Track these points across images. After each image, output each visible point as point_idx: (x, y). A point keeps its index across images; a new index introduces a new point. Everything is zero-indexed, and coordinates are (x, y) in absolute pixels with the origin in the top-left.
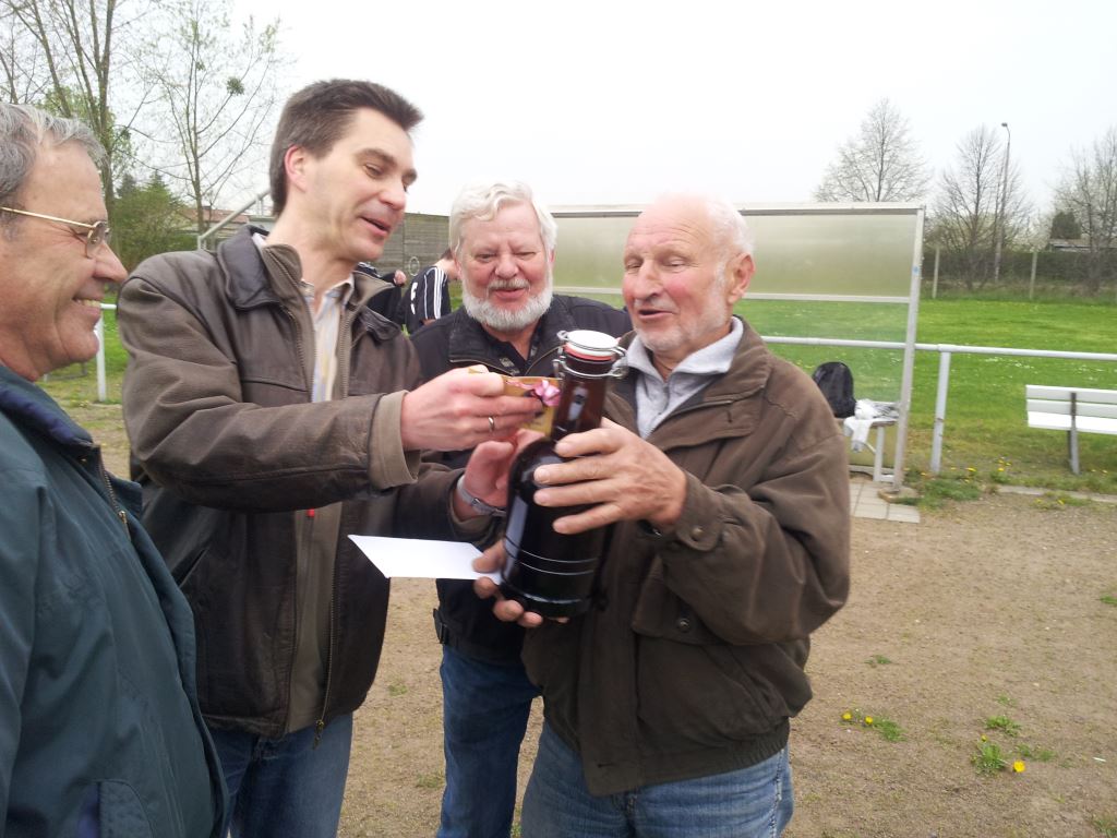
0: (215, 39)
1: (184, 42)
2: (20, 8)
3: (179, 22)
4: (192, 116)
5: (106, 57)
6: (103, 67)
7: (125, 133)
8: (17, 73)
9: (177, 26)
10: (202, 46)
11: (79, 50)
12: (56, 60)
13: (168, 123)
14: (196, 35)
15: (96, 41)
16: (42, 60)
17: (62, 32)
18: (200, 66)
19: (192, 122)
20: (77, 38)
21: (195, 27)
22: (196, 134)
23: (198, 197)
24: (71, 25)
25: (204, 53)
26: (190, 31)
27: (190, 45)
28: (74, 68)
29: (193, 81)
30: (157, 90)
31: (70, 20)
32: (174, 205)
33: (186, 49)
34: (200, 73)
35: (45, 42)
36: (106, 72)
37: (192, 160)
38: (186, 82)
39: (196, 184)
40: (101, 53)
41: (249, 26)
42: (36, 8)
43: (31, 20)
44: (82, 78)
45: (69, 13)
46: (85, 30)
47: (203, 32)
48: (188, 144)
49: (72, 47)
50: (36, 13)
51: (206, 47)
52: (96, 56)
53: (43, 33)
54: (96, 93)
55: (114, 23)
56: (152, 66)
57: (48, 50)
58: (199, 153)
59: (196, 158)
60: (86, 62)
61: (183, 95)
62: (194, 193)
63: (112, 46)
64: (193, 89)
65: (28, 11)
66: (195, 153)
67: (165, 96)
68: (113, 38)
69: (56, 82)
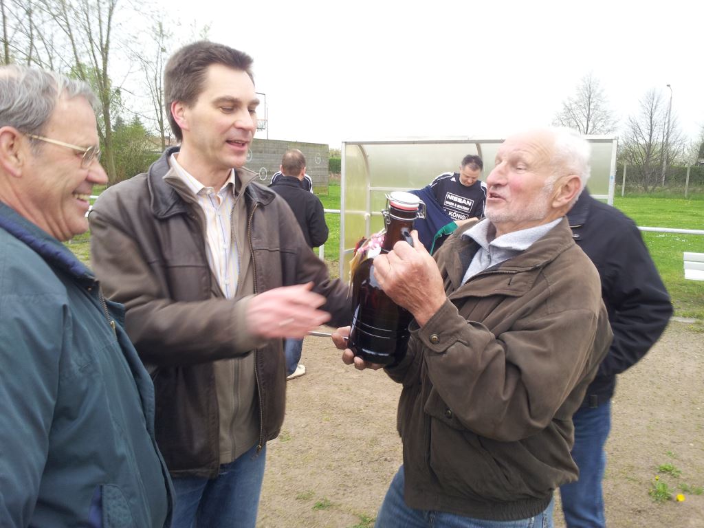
0: (172, 33)
1: (154, 35)
2: (57, 16)
4: (159, 81)
5: (107, 45)
6: (105, 51)
7: (118, 92)
8: (54, 55)
9: (150, 25)
10: (165, 38)
11: (91, 40)
12: (77, 47)
13: (144, 84)
14: (161, 31)
15: (101, 36)
16: (70, 47)
17: (82, 30)
18: (163, 50)
19: (159, 84)
20: (90, 33)
21: (161, 26)
23: (162, 131)
24: (87, 26)
26: (158, 29)
27: (158, 37)
28: (88, 52)
29: (159, 60)
31: (87, 22)
32: (147, 136)
33: (155, 39)
34: (163, 54)
35: (71, 36)
36: (107, 53)
37: (158, 108)
38: (155, 60)
39: (161, 123)
40: (104, 42)
41: (193, 25)
42: (67, 16)
43: (63, 23)
44: (92, 57)
45: (86, 19)
46: (95, 28)
47: (165, 29)
48: (156, 98)
49: (87, 39)
50: (66, 19)
51: (168, 37)
52: (101, 44)
53: (70, 30)
54: (101, 67)
55: (112, 24)
56: (135, 50)
57: (72, 40)
59: (161, 107)
60: (95, 48)
61: (154, 68)
62: (159, 129)
63: (111, 38)
64: (159, 64)
65: (62, 18)
66: (160, 104)
67: (142, 68)
68: (111, 33)
69: (77, 60)
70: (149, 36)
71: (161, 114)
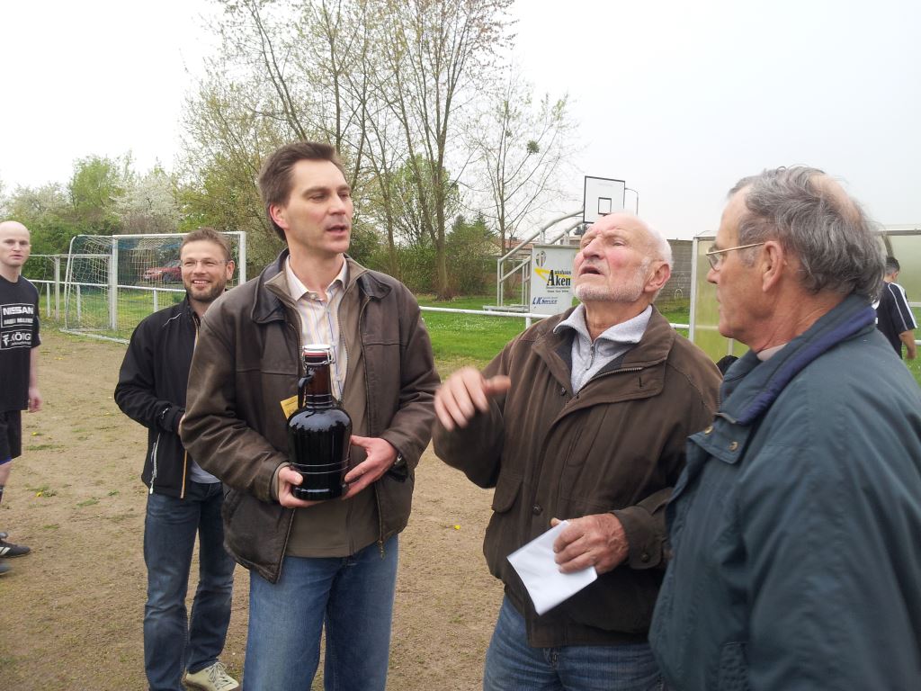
0: (520, 113)
1: (498, 117)
2: (392, 103)
3: (496, 102)
4: (501, 171)
5: (444, 132)
6: (441, 141)
7: (454, 185)
8: (386, 147)
9: (494, 106)
10: (511, 119)
11: (427, 128)
12: (412, 136)
13: (485, 176)
14: (507, 111)
15: (438, 120)
16: (404, 137)
17: (418, 116)
18: (508, 134)
19: (501, 175)
20: (426, 119)
21: (507, 106)
22: (503, 184)
23: (503, 231)
24: (423, 111)
25: (512, 125)
26: (503, 109)
27: (502, 119)
28: (423, 141)
29: (503, 145)
30: (477, 153)
31: (423, 108)
32: (488, 235)
33: (500, 122)
34: (508, 139)
35: (406, 125)
36: (443, 143)
37: (499, 203)
38: (498, 146)
39: (502, 221)
40: (441, 130)
41: (545, 100)
42: (403, 102)
43: (399, 111)
44: (427, 147)
45: (422, 103)
46: (432, 115)
47: (512, 109)
48: (497, 193)
49: (423, 127)
50: (403, 106)
51: (514, 119)
52: (438, 133)
53: (406, 120)
54: (436, 158)
55: (451, 108)
56: (475, 135)
57: (407, 129)
58: (505, 198)
59: (503, 201)
60: (431, 138)
61: (496, 155)
62: (500, 228)
63: (448, 123)
64: (503, 151)
65: (397, 104)
66: (502, 198)
67: (483, 157)
68: (451, 118)
69: (411, 152)
70: (492, 118)
71: (503, 211)
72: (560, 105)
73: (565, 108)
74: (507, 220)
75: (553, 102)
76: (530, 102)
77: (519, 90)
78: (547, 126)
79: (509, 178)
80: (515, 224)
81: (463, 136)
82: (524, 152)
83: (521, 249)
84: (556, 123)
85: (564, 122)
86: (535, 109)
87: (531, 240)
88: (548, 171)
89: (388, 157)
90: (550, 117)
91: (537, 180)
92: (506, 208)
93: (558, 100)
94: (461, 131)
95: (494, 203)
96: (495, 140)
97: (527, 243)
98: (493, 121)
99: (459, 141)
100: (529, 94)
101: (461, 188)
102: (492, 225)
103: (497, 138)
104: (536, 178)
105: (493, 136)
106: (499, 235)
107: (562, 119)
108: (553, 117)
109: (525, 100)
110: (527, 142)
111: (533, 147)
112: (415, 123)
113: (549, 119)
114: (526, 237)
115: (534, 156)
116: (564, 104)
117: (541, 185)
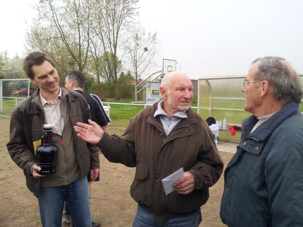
0: (141, 38)
1: (134, 39)
2: (98, 34)
3: (133, 34)
4: (135, 57)
5: (116, 44)
6: (115, 47)
7: (120, 62)
8: (96, 49)
9: (133, 35)
10: (138, 40)
12: (105, 45)
13: (130, 59)
14: (137, 37)
15: (114, 40)
18: (138, 45)
20: (110, 40)
21: (137, 36)
22: (136, 61)
23: (137, 77)
24: (109, 37)
25: (139, 42)
26: (136, 36)
27: (136, 40)
28: (109, 47)
29: (136, 49)
30: (127, 51)
32: (132, 78)
33: (135, 41)
34: (138, 46)
35: (103, 42)
37: (135, 68)
38: (134, 49)
39: (136, 74)
40: (115, 43)
41: (149, 34)
42: (102, 34)
43: (100, 37)
44: (110, 49)
45: (108, 34)
46: (112, 38)
47: (138, 37)
48: (134, 64)
49: (109, 42)
52: (114, 45)
53: (103, 39)
54: (113, 53)
55: (118, 36)
56: (127, 45)
58: (137, 66)
59: (136, 67)
60: (112, 46)
61: (134, 52)
62: (136, 76)
63: (118, 41)
64: (136, 50)
65: (100, 35)
66: (136, 66)
67: (129, 52)
68: (118, 39)
69: (105, 50)
70: (132, 39)
71: (136, 70)
72: (155, 35)
73: (156, 36)
74: (138, 73)
75: (152, 35)
76: (144, 34)
77: (141, 30)
78: (150, 43)
79: (138, 59)
80: (141, 75)
81: (123, 45)
82: (143, 51)
83: (143, 83)
84: (153, 41)
85: (156, 41)
86: (146, 37)
87: (146, 80)
88: (151, 57)
89: (97, 52)
90: (151, 39)
91: (147, 60)
92: (137, 69)
93: (154, 34)
94: (122, 44)
95: (133, 67)
96: (133, 47)
97: (145, 81)
98: (132, 41)
99: (121, 47)
100: (144, 32)
101: (122, 63)
102: (133, 75)
103: (134, 46)
104: (147, 59)
105: (133, 46)
106: (136, 78)
107: (155, 40)
108: (152, 39)
109: (143, 34)
110: (144, 48)
111: (146, 49)
112: (106, 41)
113: (151, 40)
114: (144, 79)
115: (146, 52)
116: (156, 35)
117: (149, 62)
